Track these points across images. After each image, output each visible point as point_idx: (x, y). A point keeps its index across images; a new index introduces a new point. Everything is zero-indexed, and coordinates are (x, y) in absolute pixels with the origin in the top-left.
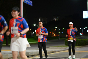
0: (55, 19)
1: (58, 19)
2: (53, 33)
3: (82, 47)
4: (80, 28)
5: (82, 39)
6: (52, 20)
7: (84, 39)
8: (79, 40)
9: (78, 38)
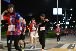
0: (29, 15)
1: (32, 15)
2: (28, 27)
3: (52, 39)
5: (52, 32)
6: (27, 16)
7: (54, 32)
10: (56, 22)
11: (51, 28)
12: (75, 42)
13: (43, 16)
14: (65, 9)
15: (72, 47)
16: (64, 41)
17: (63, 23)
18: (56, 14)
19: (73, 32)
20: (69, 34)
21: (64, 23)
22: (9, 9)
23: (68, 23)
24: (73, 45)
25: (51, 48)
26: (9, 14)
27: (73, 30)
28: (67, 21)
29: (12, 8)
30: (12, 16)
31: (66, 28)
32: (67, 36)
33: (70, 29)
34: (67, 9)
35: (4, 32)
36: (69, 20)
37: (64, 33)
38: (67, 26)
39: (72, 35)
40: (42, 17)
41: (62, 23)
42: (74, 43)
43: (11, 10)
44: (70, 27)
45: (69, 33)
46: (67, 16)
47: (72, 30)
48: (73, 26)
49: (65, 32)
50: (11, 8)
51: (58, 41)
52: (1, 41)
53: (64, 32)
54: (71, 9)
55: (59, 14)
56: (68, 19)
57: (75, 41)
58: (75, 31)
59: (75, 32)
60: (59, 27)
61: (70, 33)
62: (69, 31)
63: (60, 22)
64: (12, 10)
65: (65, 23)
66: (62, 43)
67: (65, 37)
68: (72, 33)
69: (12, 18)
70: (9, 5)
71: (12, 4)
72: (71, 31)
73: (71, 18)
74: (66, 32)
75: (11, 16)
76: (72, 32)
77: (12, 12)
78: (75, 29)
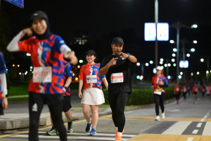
1: (86, 41)
3: (142, 108)
5: (142, 90)
6: (71, 43)
7: (146, 90)
8: (134, 90)
10: (151, 62)
11: (138, 77)
12: (206, 117)
13: (118, 44)
14: (178, 26)
15: (195, 131)
16: (175, 113)
17: (172, 63)
19: (199, 89)
20: (187, 95)
21: (175, 65)
22: (37, 24)
23: (184, 64)
24: (199, 125)
25: (137, 134)
26: (34, 37)
27: (199, 85)
28: (182, 60)
29: (44, 23)
30: (42, 43)
31: (180, 77)
32: (181, 99)
33: (191, 81)
34: (184, 26)
36: (188, 55)
37: (175, 93)
38: (181, 73)
39: (196, 98)
40: (116, 46)
41: (169, 65)
42: (203, 120)
43: (41, 28)
44: (192, 74)
45: (188, 91)
46: (183, 44)
47: (197, 83)
48: (198, 73)
49: (178, 90)
50: (40, 22)
51: (158, 114)
53: (176, 88)
54: (195, 26)
55: (160, 39)
56: (186, 54)
57: (205, 114)
58: (204, 88)
59: (204, 90)
60: (160, 75)
61: (191, 92)
62: (187, 87)
63: (164, 63)
64: (43, 27)
65: (178, 65)
66: (170, 119)
67: (178, 103)
68: (195, 93)
69: (41, 48)
70: (36, 14)
71: (41, 12)
72: (194, 86)
73: (193, 50)
74: (180, 88)
75: (39, 43)
76: (196, 90)
77: (43, 32)
78: (204, 81)
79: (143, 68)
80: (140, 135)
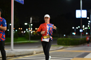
3: (75, 47)
4: (73, 28)
5: (75, 39)
7: (77, 39)
8: (71, 39)
9: (71, 38)
10: (79, 27)
18: (80, 17)
21: (89, 28)
35: (17, 38)
41: (87, 28)
52: (14, 49)
55: (83, 17)
79: (75, 30)
80: (74, 58)
